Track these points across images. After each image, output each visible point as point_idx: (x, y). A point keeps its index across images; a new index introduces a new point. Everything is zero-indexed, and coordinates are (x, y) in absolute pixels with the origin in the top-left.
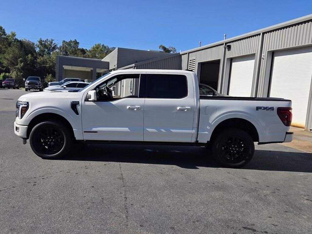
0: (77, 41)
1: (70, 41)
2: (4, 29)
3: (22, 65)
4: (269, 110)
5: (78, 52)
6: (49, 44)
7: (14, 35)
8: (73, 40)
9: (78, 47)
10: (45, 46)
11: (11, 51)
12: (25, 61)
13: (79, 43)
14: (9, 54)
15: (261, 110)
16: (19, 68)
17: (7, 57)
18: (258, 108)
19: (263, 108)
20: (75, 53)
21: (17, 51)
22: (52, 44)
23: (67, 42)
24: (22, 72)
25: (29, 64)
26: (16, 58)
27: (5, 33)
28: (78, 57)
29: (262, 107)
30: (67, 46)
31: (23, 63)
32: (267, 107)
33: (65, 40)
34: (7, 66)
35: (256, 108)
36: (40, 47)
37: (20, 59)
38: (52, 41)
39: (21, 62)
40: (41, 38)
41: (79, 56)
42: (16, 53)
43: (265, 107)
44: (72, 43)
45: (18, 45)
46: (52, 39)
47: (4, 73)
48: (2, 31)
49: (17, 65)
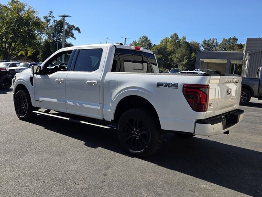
0: (236, 38)
1: (229, 38)
2: (178, 35)
3: (186, 62)
4: (172, 87)
5: (236, 47)
6: (211, 43)
7: (184, 38)
8: (232, 37)
9: (236, 43)
10: (208, 45)
11: (180, 51)
12: (189, 58)
13: (237, 39)
14: (178, 53)
15: (162, 86)
16: (184, 64)
17: (177, 56)
18: (159, 85)
19: (164, 85)
20: (232, 48)
21: (184, 51)
22: (213, 42)
23: (226, 40)
24: (186, 67)
25: (192, 60)
26: (183, 56)
27: (178, 38)
28: (234, 51)
29: (164, 83)
30: (226, 43)
31: (187, 60)
32: (169, 84)
33: (225, 38)
34: (177, 63)
35: (157, 83)
36: (204, 46)
37: (186, 56)
38: (214, 40)
39: (186, 59)
40: (205, 39)
41: (236, 50)
42: (184, 52)
43: (168, 83)
44: (232, 40)
45: (185, 46)
46: (214, 39)
47: (173, 68)
48: (176, 36)
49: (183, 62)
